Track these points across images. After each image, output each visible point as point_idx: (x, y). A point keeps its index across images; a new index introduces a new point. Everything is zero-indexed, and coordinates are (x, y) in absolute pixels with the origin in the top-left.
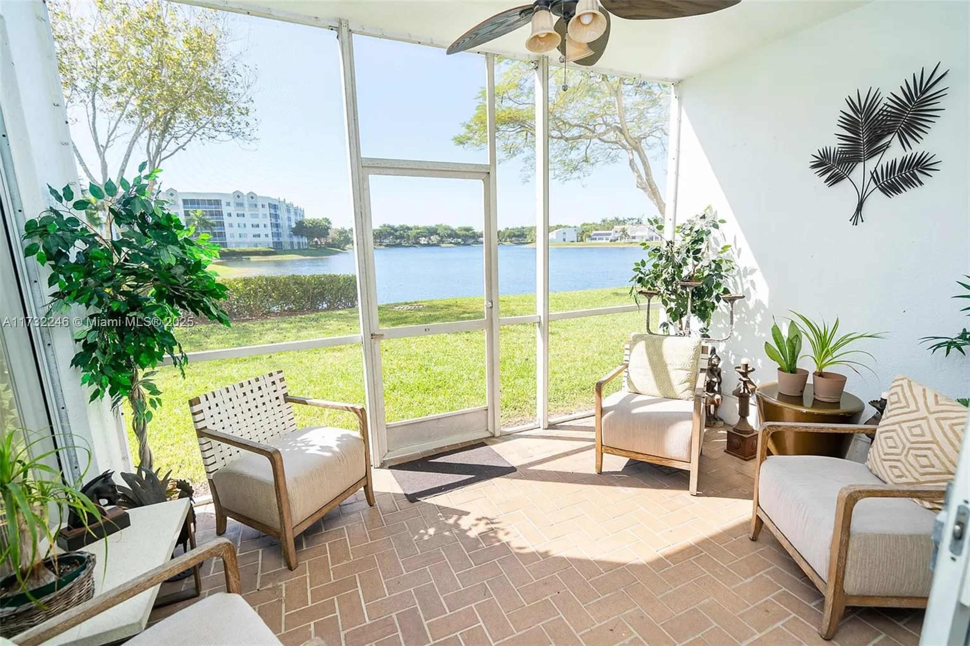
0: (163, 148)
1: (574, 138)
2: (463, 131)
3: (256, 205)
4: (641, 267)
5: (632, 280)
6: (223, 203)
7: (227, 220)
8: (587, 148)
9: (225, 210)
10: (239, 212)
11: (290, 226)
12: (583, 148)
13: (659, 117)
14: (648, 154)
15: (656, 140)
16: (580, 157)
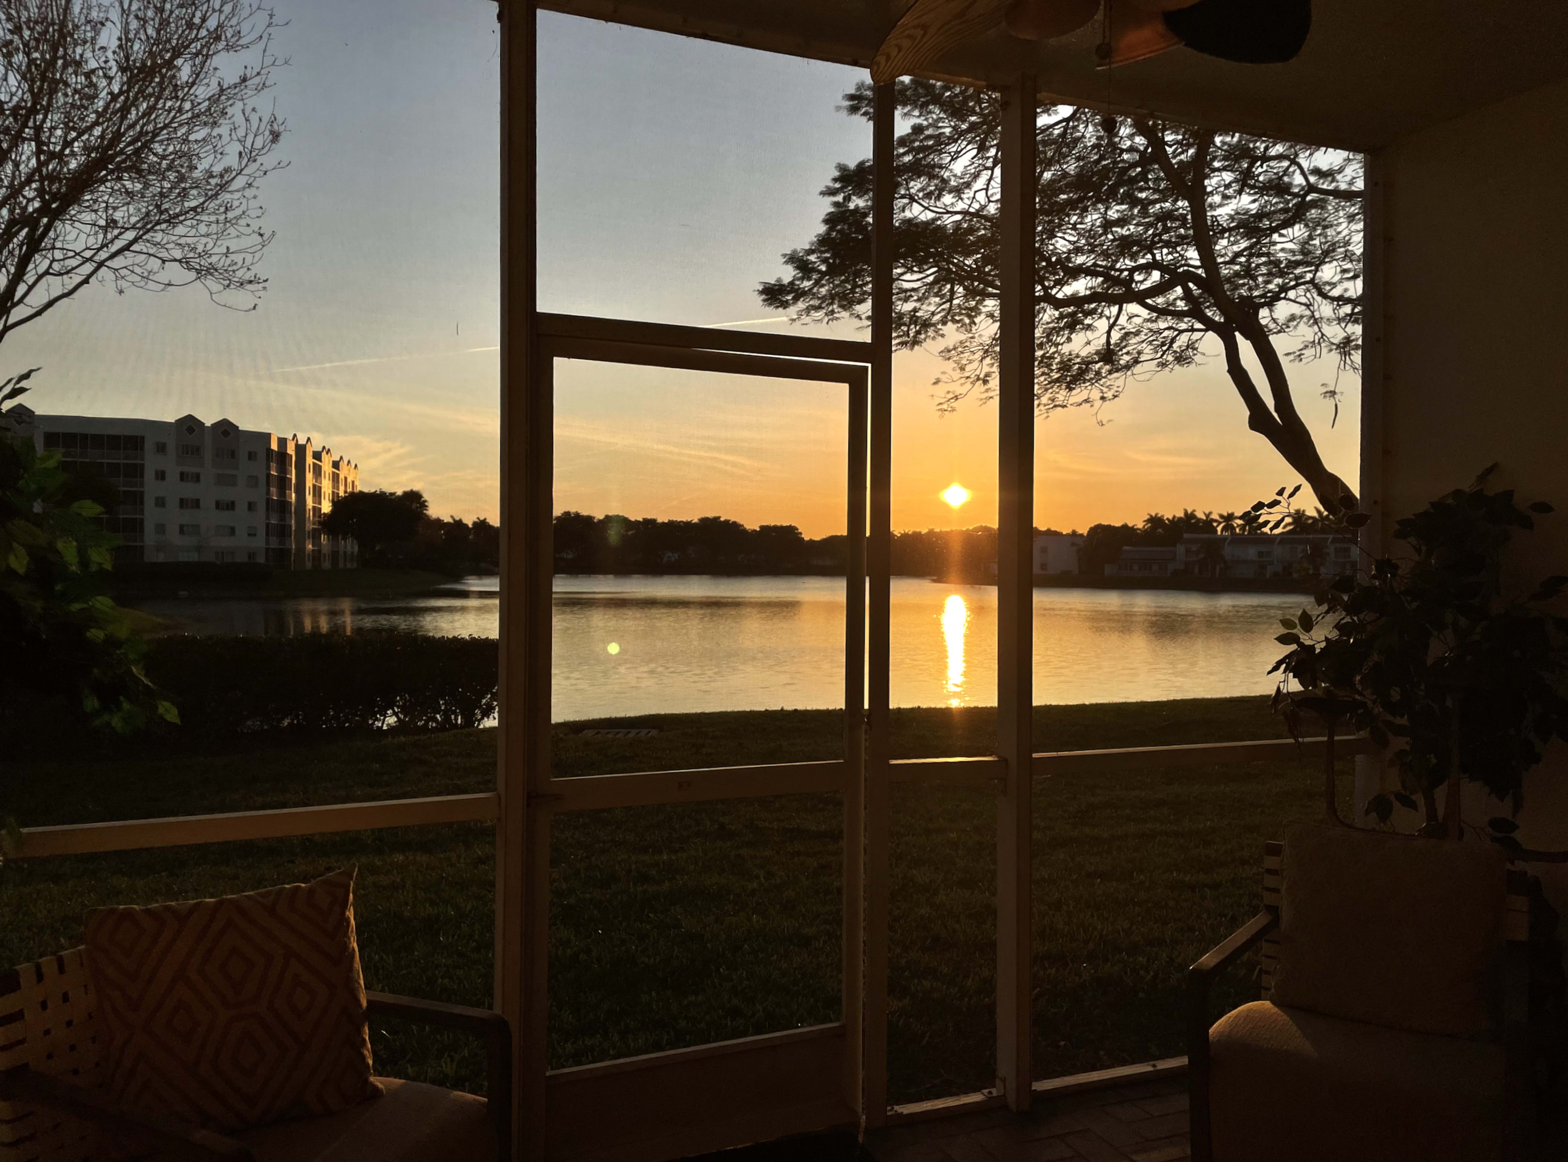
0: (16, 299)
1: (1075, 300)
2: (788, 274)
3: (233, 454)
4: (1298, 631)
5: (1276, 668)
6: (149, 445)
7: (151, 488)
8: (1111, 327)
9: (151, 462)
10: (186, 469)
11: (317, 510)
12: (1102, 325)
13: (1303, 252)
14: (1279, 343)
15: (1297, 310)
16: (1091, 349)
